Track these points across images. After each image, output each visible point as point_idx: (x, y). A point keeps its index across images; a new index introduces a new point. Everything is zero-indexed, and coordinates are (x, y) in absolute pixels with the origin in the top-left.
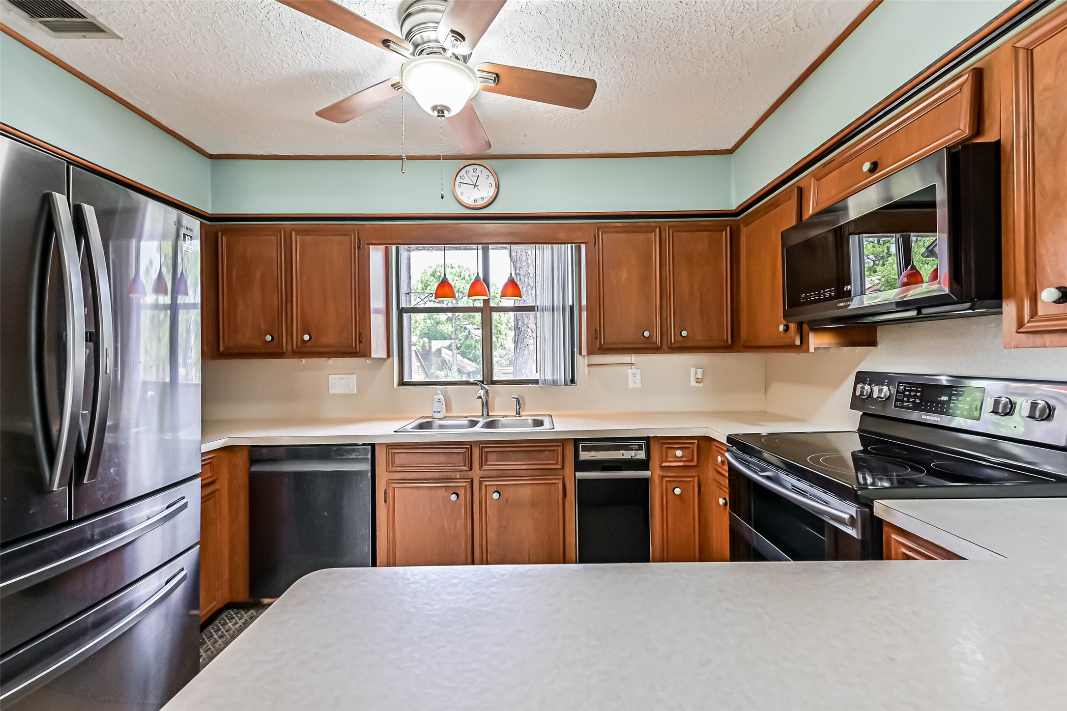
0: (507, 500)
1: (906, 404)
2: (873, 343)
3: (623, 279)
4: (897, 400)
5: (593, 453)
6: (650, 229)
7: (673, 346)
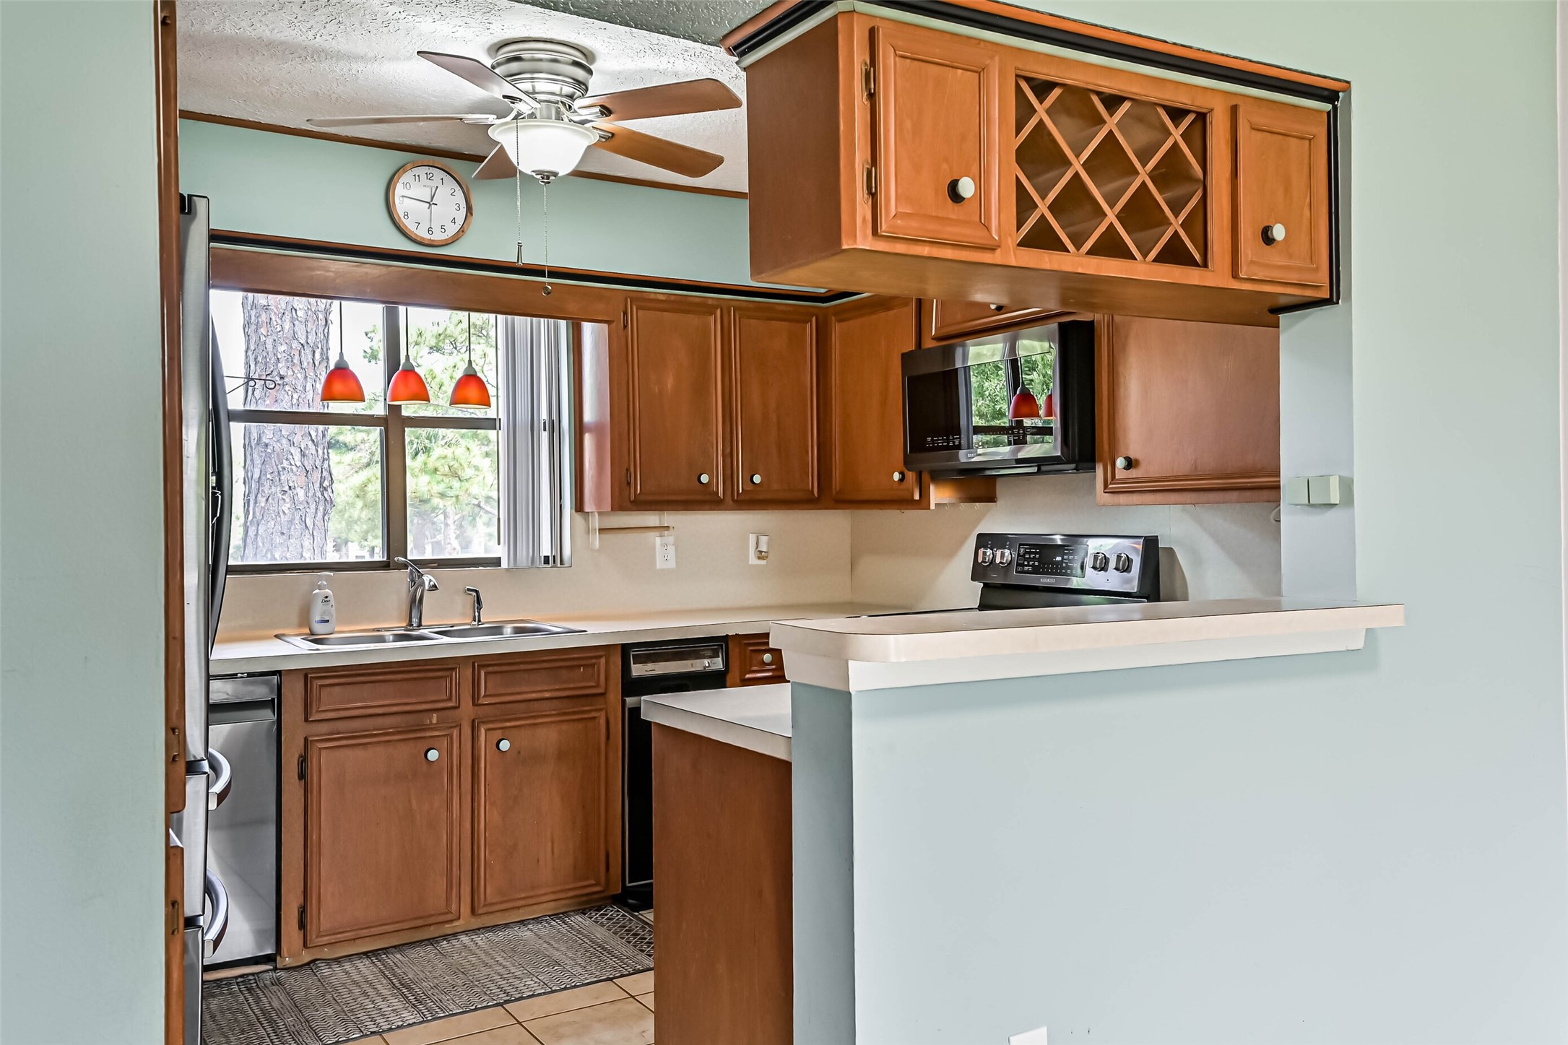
0: (519, 752)
1: (1026, 568)
2: (991, 499)
3: (669, 387)
4: (1018, 564)
5: (650, 666)
6: (708, 309)
7: (742, 498)
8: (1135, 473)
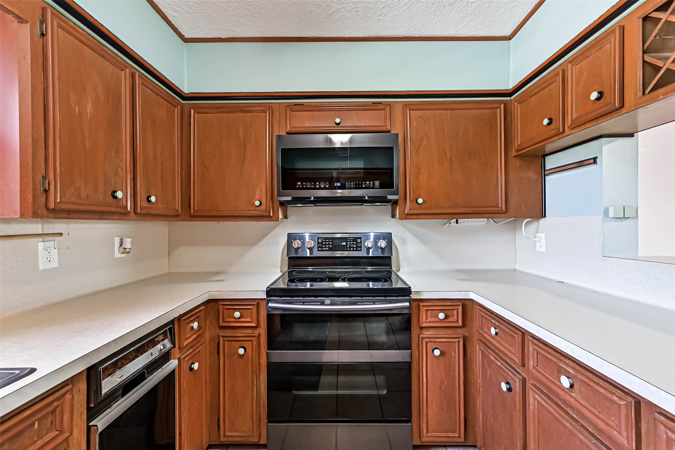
1: (324, 249)
2: (286, 217)
4: (318, 247)
5: (118, 374)
6: (120, 66)
7: (142, 211)
8: (423, 206)
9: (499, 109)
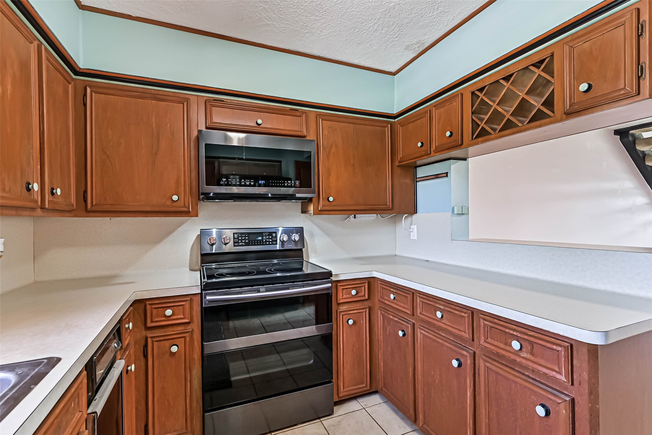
1: (241, 244)
4: (234, 242)
8: (333, 203)
9: (387, 128)
